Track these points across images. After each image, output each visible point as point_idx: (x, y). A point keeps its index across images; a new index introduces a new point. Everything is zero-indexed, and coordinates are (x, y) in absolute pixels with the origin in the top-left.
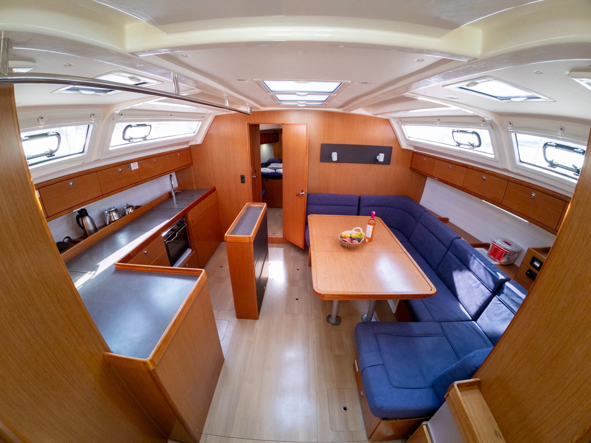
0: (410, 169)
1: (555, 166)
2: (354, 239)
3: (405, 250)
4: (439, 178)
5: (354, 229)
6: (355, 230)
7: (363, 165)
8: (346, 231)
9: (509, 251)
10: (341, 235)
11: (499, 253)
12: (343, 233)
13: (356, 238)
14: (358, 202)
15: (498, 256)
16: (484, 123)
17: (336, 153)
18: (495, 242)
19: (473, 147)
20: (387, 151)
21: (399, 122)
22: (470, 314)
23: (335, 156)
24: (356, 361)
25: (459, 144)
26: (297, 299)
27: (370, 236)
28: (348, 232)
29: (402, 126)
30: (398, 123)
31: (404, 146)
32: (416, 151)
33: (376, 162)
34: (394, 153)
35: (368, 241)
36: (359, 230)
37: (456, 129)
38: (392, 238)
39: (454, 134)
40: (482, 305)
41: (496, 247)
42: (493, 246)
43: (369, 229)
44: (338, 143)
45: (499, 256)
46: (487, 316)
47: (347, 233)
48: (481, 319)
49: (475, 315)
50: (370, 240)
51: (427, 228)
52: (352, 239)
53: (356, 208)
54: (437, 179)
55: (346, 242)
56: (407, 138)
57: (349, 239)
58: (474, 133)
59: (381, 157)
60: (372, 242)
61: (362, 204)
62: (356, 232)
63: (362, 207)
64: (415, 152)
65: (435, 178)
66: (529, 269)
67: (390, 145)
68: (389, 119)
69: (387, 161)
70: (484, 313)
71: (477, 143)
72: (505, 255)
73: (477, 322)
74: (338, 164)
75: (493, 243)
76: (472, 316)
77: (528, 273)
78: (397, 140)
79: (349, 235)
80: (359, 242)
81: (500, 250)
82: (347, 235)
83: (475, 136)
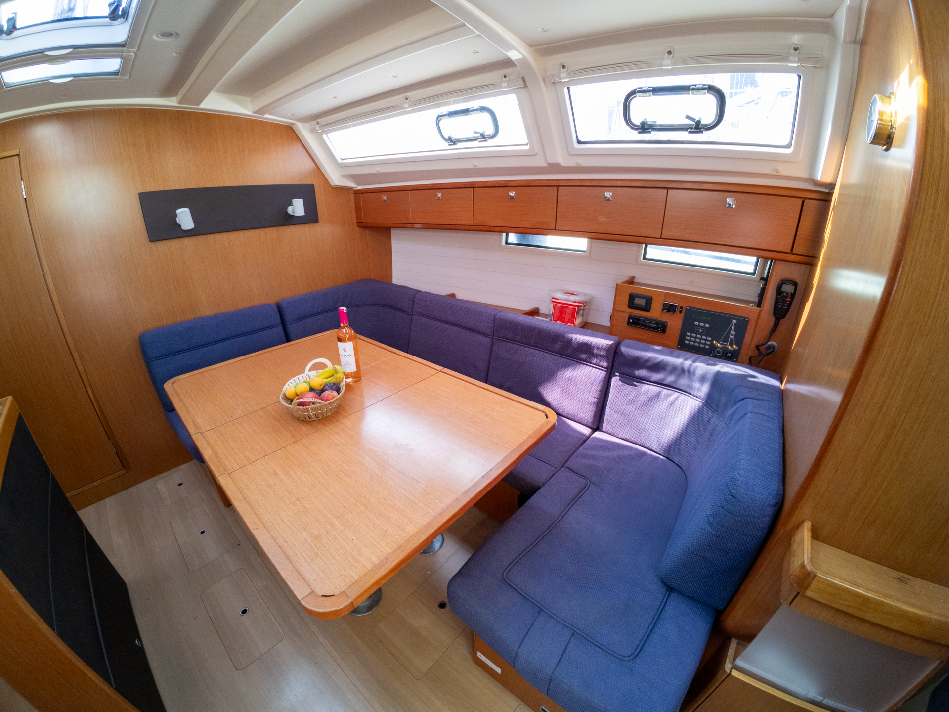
0: (359, 226)
1: (650, 130)
2: (323, 391)
3: (440, 368)
4: (423, 222)
5: (308, 368)
6: (310, 370)
7: (262, 232)
8: (291, 379)
9: (582, 303)
10: (284, 394)
11: (569, 312)
12: (286, 386)
13: (326, 385)
14: (278, 316)
15: (568, 317)
16: (507, 78)
17: (187, 210)
18: (556, 298)
19: (485, 138)
20: (307, 192)
21: (317, 128)
22: (585, 423)
23: (185, 218)
24: (479, 654)
25: (455, 142)
26: (244, 612)
27: (353, 368)
28: (297, 380)
29: (324, 136)
30: (313, 131)
31: (336, 179)
32: (360, 188)
33: (290, 220)
34: (320, 196)
35: (355, 382)
36: (322, 366)
37: (445, 110)
38: (395, 355)
39: (441, 123)
40: (599, 399)
41: (561, 305)
42: (556, 305)
43: (345, 353)
44: (186, 188)
45: (571, 316)
46: (615, 412)
47: (295, 385)
48: (609, 422)
49: (594, 421)
50: (357, 376)
51: (435, 319)
52: (319, 392)
53: (280, 329)
54: (419, 226)
55: (309, 403)
56: (340, 161)
57: (311, 394)
58: (483, 109)
59: (298, 207)
60: (363, 379)
61: (289, 317)
62: (315, 372)
63: (290, 324)
64: (359, 190)
65: (416, 226)
66: (630, 315)
67: (308, 182)
68: (293, 124)
69: (311, 217)
70: (607, 411)
71: (490, 131)
72: (578, 311)
73: (604, 429)
74: (201, 239)
75: (552, 301)
76: (590, 425)
77: (631, 321)
78: (318, 170)
79: (304, 387)
80: (338, 391)
81: (568, 307)
82: (297, 388)
83: (486, 116)
